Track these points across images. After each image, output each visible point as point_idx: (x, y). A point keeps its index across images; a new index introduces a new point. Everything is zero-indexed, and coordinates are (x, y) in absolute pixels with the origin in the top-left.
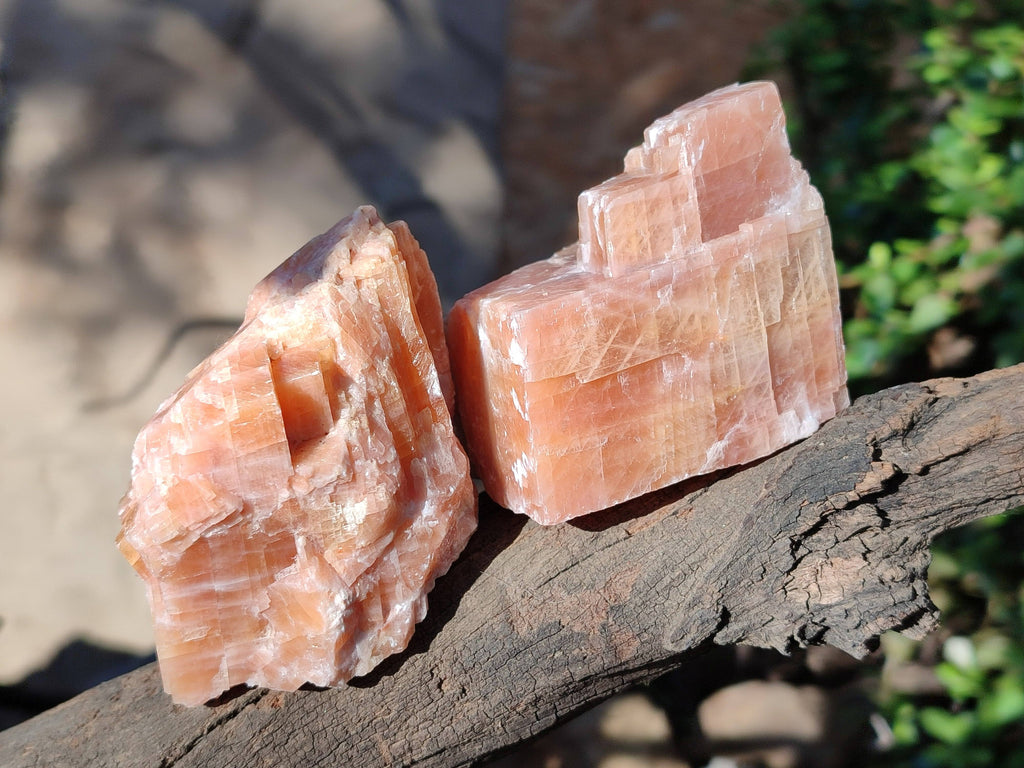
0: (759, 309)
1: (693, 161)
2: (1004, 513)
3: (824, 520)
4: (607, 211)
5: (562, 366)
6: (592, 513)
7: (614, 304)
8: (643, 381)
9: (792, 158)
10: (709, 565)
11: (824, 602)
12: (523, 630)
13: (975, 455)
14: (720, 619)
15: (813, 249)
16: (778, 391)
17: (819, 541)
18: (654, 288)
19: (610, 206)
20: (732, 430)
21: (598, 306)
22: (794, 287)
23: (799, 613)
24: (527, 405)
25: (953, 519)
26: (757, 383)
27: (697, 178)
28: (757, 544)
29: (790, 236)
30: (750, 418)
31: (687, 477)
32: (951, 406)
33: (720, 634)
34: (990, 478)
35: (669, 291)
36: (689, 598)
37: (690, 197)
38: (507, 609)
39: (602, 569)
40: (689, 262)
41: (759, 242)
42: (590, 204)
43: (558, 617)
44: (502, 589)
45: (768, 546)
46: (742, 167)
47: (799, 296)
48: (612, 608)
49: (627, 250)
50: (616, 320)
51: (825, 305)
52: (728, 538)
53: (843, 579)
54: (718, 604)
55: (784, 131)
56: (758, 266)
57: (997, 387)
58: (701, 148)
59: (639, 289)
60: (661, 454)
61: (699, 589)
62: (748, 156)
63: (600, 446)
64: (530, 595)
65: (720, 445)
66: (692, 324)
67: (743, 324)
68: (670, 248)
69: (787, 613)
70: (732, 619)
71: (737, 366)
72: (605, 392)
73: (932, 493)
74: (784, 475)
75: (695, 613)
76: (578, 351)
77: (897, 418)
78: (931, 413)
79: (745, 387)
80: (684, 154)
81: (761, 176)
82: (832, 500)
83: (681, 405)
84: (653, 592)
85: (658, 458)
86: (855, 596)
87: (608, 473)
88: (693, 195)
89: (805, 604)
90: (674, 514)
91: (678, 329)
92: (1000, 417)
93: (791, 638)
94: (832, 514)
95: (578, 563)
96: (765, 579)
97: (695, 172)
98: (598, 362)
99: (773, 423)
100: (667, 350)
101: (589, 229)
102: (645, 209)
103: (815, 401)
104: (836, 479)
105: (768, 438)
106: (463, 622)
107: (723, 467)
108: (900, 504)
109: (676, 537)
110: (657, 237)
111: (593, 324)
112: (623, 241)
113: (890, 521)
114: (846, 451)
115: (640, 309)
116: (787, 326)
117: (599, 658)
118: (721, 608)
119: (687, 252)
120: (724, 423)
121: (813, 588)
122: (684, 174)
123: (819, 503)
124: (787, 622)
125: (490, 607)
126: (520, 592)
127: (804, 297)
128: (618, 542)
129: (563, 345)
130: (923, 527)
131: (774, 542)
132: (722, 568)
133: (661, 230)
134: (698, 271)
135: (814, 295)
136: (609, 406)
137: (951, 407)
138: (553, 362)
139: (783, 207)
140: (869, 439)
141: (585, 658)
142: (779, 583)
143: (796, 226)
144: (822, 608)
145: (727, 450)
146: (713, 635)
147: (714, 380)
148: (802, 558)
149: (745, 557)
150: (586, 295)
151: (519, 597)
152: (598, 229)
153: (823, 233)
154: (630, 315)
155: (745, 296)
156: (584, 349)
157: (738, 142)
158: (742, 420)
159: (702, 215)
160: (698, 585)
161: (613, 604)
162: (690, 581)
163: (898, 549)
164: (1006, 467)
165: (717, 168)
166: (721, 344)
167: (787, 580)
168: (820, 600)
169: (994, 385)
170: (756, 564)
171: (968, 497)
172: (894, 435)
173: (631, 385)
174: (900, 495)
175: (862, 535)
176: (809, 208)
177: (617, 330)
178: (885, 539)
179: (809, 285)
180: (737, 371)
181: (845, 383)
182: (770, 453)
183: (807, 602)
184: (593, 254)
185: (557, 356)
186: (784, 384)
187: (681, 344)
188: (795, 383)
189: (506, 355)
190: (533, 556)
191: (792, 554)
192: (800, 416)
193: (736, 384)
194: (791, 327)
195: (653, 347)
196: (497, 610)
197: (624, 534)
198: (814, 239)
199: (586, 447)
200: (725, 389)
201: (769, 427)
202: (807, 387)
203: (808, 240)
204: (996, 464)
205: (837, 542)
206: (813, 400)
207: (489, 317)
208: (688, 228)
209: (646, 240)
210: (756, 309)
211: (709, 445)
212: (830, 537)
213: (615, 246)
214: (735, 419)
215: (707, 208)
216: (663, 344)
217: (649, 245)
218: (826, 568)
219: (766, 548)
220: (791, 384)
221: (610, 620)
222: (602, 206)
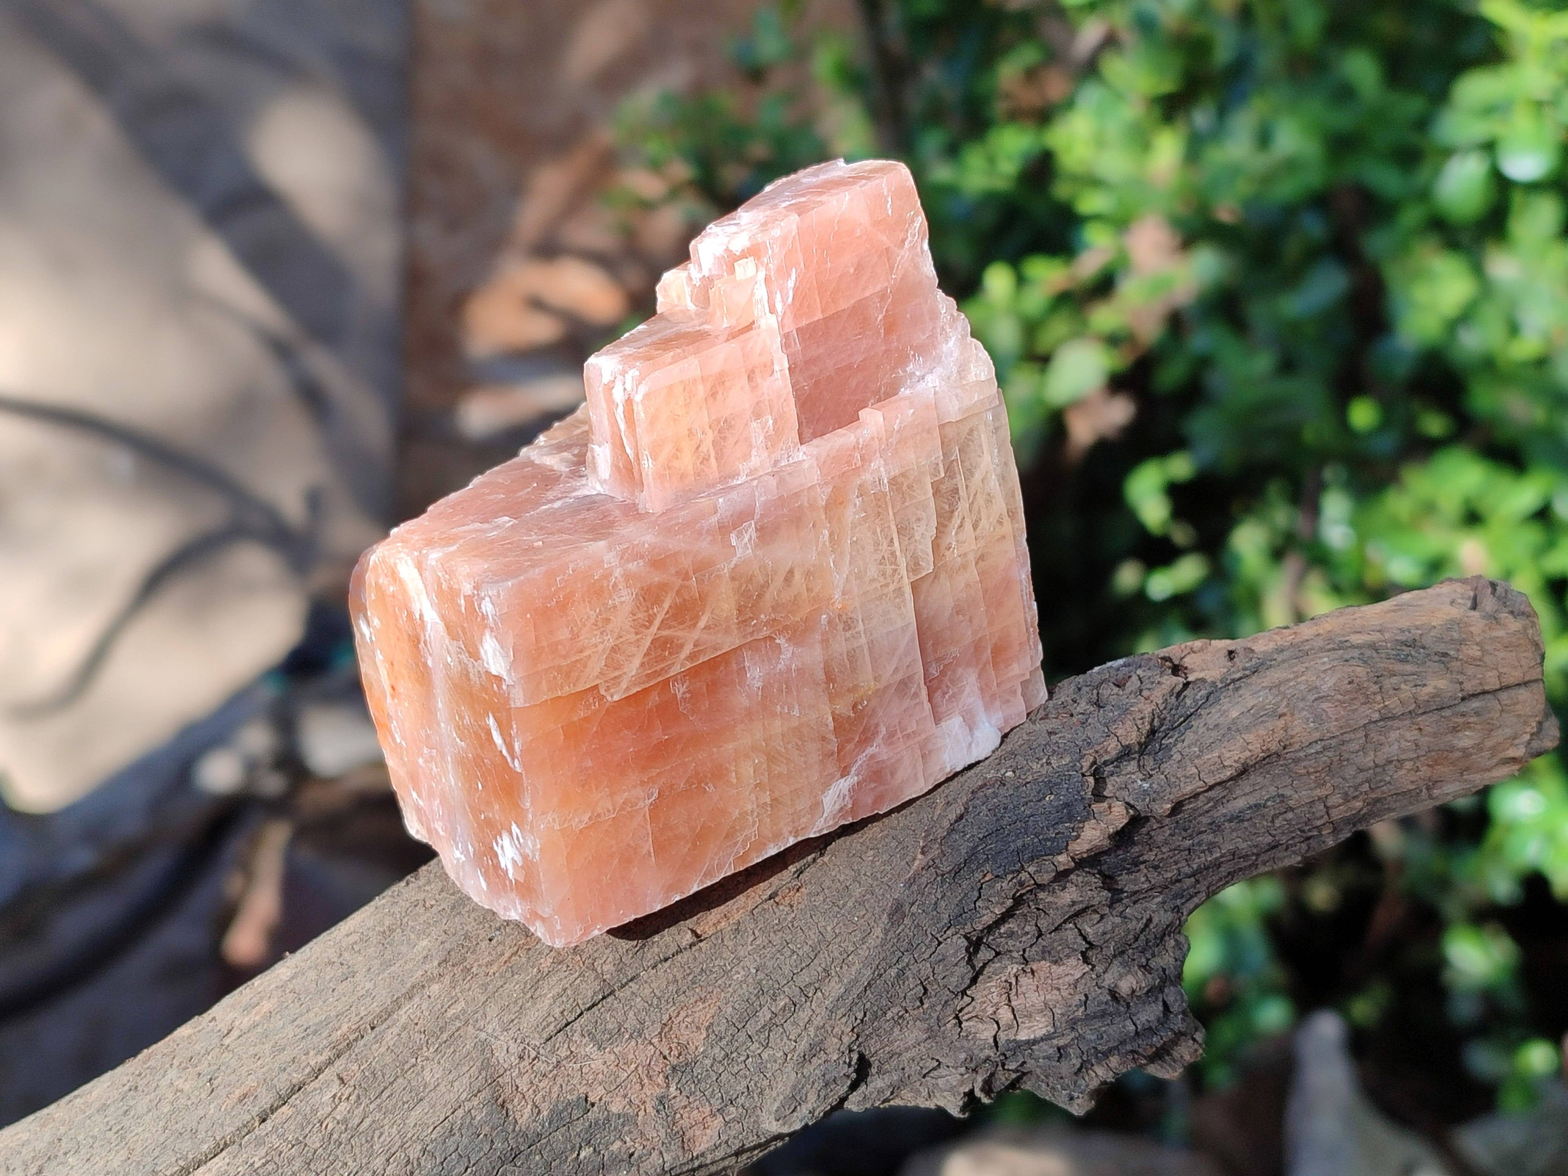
0: (898, 553)
1: (779, 306)
2: (1299, 863)
3: (1018, 901)
4: (638, 398)
5: (574, 674)
6: (636, 920)
7: (657, 562)
8: (713, 687)
9: (940, 293)
10: (834, 988)
11: (1023, 1036)
12: (523, 1116)
13: (1255, 778)
14: (854, 1076)
15: (981, 446)
16: (933, 686)
17: (1011, 935)
18: (724, 529)
19: (643, 389)
20: (862, 759)
21: (632, 566)
22: (952, 512)
23: (983, 1056)
24: (517, 746)
25: (1221, 879)
26: (899, 677)
27: (786, 336)
28: (911, 948)
29: (942, 427)
30: (891, 735)
31: (791, 842)
32: (1213, 694)
33: (855, 1097)
34: (1280, 814)
35: (750, 533)
36: (803, 1046)
37: (777, 368)
38: (493, 1082)
39: (655, 1001)
40: (781, 482)
41: (893, 440)
42: (605, 380)
43: (583, 1090)
44: (484, 1047)
45: (929, 952)
46: (859, 312)
47: (961, 526)
48: (674, 1068)
49: (676, 464)
50: (663, 587)
51: (1004, 537)
52: (863, 940)
53: (1052, 996)
54: (851, 1051)
55: (926, 246)
56: (893, 481)
57: (1284, 661)
58: (791, 284)
59: (700, 533)
60: (749, 807)
61: (818, 1029)
62: (867, 294)
63: (645, 804)
64: (533, 1054)
65: (844, 785)
66: (789, 586)
67: (873, 580)
68: (747, 457)
69: (963, 1056)
70: (874, 1070)
71: (866, 652)
72: (650, 711)
73: (1188, 843)
74: (952, 830)
75: (814, 1068)
76: (601, 647)
77: (1129, 723)
78: (1181, 711)
79: (880, 686)
80: (761, 292)
81: (890, 326)
82: (1031, 869)
83: (778, 723)
84: (742, 1037)
85: (743, 815)
86: (1073, 1024)
87: (660, 848)
88: (782, 363)
89: (991, 1040)
90: (770, 898)
91: (768, 596)
92: (1292, 714)
93: (970, 1094)
94: (1031, 891)
95: (612, 993)
96: (925, 1006)
97: (781, 325)
98: (637, 662)
99: (927, 740)
100: (752, 633)
101: (606, 422)
102: (701, 391)
103: (993, 697)
104: (1037, 835)
105: (920, 766)
106: (419, 1109)
107: (850, 820)
108: (1136, 863)
109: (776, 939)
110: (724, 438)
111: (625, 597)
112: (668, 449)
113: (1122, 891)
114: (1051, 786)
115: (703, 567)
116: (943, 576)
117: (655, 1154)
118: (855, 1056)
119: (776, 462)
120: (850, 747)
121: (1005, 1015)
122: (763, 327)
123: (1010, 877)
124: (963, 1070)
125: (465, 1080)
126: (515, 1049)
127: (968, 525)
128: (680, 951)
129: (575, 637)
130: (1175, 897)
131: (940, 943)
132: (855, 992)
133: (730, 427)
134: (797, 495)
135: (984, 523)
136: (658, 735)
137: (1211, 699)
138: (559, 669)
139: (929, 378)
140: (1086, 764)
141: (632, 1155)
142: (949, 1011)
143: (953, 410)
144: (1018, 1046)
145: (855, 790)
146: (843, 1100)
147: (830, 678)
148: (985, 965)
149: (893, 972)
150: (610, 548)
151: (514, 1060)
152: (622, 426)
153: (996, 417)
154: (687, 577)
155: (874, 533)
156: (612, 643)
157: (852, 270)
158: (879, 740)
159: (797, 397)
160: (818, 1021)
161: (675, 1062)
162: (803, 1015)
163: (1136, 939)
164: (1305, 795)
165: (819, 316)
166: (840, 616)
167: (962, 1004)
168: (1016, 1035)
169: (1280, 658)
170: (911, 982)
171: (1244, 845)
172: (1125, 754)
173: (694, 696)
174: (1136, 849)
175: (1079, 921)
176: (972, 378)
177: (666, 605)
178: (1117, 926)
179: (975, 506)
180: (867, 659)
181: (1039, 664)
182: (926, 790)
183: (995, 1037)
184: (615, 467)
185: (565, 657)
186: (943, 673)
187: (774, 620)
188: (960, 670)
189: (475, 655)
190: (535, 986)
191: (970, 962)
192: (970, 725)
193: (866, 680)
194: (950, 577)
195: (727, 631)
196: (477, 1085)
197: (689, 937)
198: (982, 428)
199: (622, 809)
200: (849, 691)
201: (921, 748)
202: (980, 675)
203: (971, 430)
204: (1288, 792)
205: (1040, 935)
206: (990, 697)
207: (440, 585)
208: (775, 422)
209: (707, 446)
210: (893, 554)
211: (826, 786)
212: (1027, 928)
213: (655, 459)
214: (866, 739)
215: (806, 386)
216: (743, 623)
217: (713, 454)
218: (1023, 980)
219: (926, 956)
220: (954, 671)
221: (673, 1089)
222: (629, 387)
